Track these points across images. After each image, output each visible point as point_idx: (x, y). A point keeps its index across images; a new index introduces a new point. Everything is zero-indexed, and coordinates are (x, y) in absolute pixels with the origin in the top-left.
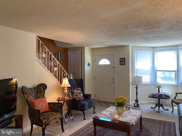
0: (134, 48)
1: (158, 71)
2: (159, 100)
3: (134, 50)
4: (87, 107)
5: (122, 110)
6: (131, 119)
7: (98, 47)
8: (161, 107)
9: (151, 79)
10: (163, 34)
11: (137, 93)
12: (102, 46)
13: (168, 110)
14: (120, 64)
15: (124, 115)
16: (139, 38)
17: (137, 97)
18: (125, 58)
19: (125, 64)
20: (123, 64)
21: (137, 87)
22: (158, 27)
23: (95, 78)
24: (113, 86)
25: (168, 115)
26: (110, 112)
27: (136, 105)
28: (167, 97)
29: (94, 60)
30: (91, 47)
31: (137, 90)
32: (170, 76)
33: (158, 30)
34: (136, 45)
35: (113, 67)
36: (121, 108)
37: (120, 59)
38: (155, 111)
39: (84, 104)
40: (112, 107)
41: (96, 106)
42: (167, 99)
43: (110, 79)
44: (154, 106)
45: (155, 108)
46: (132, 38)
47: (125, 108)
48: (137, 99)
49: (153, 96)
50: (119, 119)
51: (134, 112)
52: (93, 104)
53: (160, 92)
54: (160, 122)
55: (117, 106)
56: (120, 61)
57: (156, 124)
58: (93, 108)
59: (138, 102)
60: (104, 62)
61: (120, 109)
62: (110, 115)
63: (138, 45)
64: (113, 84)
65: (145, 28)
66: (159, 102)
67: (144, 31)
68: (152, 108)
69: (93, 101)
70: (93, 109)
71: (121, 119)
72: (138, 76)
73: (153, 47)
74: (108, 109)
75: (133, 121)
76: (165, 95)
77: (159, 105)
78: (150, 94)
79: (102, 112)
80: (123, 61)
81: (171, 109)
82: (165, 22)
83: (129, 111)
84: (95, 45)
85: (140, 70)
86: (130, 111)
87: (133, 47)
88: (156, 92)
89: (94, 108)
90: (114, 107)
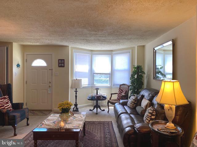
0: (73, 50)
1: (95, 73)
2: (97, 102)
3: (73, 51)
4: (18, 119)
5: (67, 117)
6: (78, 125)
7: (31, 44)
8: (99, 108)
9: (89, 82)
10: (104, 38)
11: (76, 96)
12: (38, 44)
13: (104, 110)
14: (59, 66)
15: (69, 122)
16: (81, 39)
17: (76, 101)
18: (64, 60)
19: (64, 66)
20: (61, 66)
21: (76, 90)
22: (102, 30)
23: (26, 83)
24: (50, 91)
25: (105, 115)
26: (53, 121)
27: (75, 109)
28: (104, 98)
29: (25, 60)
30: (22, 43)
31: (76, 93)
32: (101, 79)
33: (101, 33)
34: (76, 47)
35: (50, 70)
36: (66, 114)
37: (59, 60)
38: (93, 113)
39: (14, 116)
40: (54, 114)
41: (30, 117)
42: (104, 100)
43: (46, 83)
44: (92, 108)
45: (93, 110)
46: (75, 38)
47: (70, 114)
48: (76, 103)
49: (92, 99)
50: (65, 127)
51: (79, 117)
52: (27, 114)
53: (98, 94)
54: (100, 123)
55: (61, 113)
56: (59, 63)
57: (97, 126)
58: (26, 119)
59: (78, 106)
60: (39, 63)
61: (65, 116)
62: (53, 124)
63: (78, 47)
64: (50, 89)
65: (90, 29)
66: (97, 104)
67: (88, 33)
68: (90, 110)
69: (26, 110)
70: (26, 121)
71: (68, 126)
72: (77, 79)
73: (92, 51)
74: (49, 118)
75: (81, 126)
76: (103, 97)
77: (97, 106)
78: (90, 96)
79: (43, 122)
80: (62, 63)
81: (106, 110)
82: (110, 26)
83: (73, 117)
84: (29, 42)
85: (79, 72)
86: (75, 116)
87: (72, 48)
88: (94, 94)
89: (28, 119)
90: (55, 114)
